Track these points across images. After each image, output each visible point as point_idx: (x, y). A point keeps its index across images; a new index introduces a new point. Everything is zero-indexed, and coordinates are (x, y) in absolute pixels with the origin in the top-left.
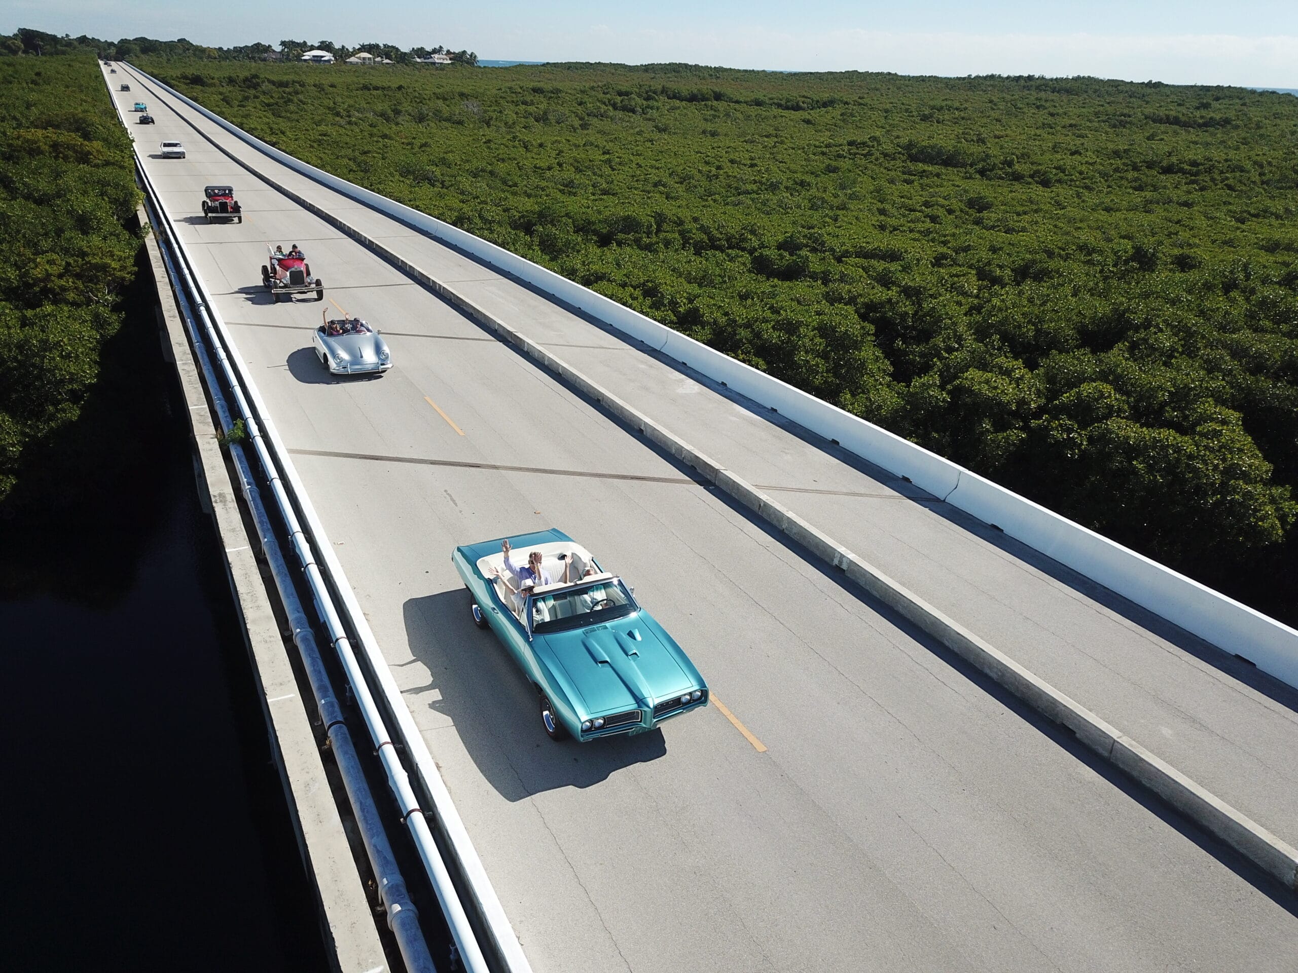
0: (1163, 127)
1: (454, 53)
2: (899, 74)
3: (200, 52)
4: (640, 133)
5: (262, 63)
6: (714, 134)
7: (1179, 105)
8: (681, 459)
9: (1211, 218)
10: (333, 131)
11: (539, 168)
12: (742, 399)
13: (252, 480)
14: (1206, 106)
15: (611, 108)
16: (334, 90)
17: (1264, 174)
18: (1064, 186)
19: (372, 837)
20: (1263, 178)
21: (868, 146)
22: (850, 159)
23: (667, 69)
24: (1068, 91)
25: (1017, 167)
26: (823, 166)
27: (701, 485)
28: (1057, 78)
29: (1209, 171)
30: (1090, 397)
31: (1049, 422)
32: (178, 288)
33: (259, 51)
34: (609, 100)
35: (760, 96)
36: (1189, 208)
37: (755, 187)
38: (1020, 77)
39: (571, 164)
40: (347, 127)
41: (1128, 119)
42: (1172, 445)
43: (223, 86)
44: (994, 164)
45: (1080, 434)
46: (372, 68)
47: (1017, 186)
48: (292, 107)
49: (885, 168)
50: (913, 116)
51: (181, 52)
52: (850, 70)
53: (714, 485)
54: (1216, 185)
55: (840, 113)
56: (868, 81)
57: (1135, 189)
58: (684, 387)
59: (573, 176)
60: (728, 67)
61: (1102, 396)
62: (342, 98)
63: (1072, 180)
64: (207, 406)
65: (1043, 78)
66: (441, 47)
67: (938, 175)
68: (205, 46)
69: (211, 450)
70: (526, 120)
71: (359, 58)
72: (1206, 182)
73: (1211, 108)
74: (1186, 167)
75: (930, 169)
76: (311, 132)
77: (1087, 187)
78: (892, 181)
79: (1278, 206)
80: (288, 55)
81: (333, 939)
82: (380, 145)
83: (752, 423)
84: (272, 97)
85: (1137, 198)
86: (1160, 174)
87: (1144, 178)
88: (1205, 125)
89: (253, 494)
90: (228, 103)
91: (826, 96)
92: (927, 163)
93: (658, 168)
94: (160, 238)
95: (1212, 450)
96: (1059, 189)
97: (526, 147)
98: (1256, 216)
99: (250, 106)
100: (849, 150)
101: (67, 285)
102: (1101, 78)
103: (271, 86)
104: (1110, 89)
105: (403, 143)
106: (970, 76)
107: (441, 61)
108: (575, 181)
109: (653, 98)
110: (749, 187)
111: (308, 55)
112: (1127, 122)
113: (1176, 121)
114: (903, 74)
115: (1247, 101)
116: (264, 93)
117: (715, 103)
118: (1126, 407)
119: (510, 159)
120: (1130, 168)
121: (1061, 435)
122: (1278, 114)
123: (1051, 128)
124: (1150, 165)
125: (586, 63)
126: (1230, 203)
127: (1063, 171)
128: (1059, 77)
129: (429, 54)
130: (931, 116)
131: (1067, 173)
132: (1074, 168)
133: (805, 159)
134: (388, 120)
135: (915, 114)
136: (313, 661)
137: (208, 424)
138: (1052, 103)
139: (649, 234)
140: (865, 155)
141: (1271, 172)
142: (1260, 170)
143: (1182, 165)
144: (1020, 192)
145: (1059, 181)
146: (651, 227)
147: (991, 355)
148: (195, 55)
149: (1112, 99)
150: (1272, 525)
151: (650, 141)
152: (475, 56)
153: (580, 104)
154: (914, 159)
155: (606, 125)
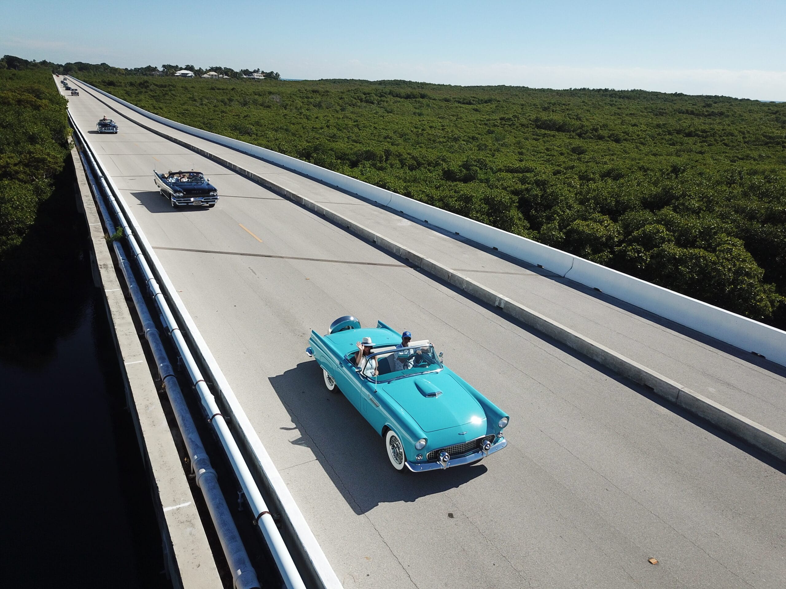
0: (685, 116)
1: (266, 73)
2: (530, 87)
3: (114, 70)
4: (376, 113)
5: (151, 77)
6: (420, 115)
7: (693, 105)
8: (399, 255)
9: (716, 160)
10: (192, 109)
11: (316, 128)
12: (437, 229)
13: (125, 258)
14: (709, 106)
15: (359, 101)
16: (194, 90)
17: (746, 138)
18: (628, 142)
19: (189, 434)
20: (745, 140)
21: (512, 120)
22: (501, 127)
23: (393, 83)
24: (629, 98)
25: (600, 131)
26: (485, 131)
27: (412, 268)
28: (622, 90)
29: (713, 135)
30: (651, 232)
31: (626, 247)
32: (88, 172)
33: (150, 70)
34: (358, 97)
35: (448, 97)
36: (702, 154)
37: (445, 140)
38: (600, 89)
39: (335, 126)
40: (200, 106)
41: (664, 111)
42: (702, 256)
43: (126, 87)
44: (587, 130)
45: (645, 254)
46: (217, 80)
47: (601, 142)
48: (167, 97)
49: (522, 132)
50: (538, 108)
51: (102, 70)
52: (501, 85)
53: (420, 268)
54: (718, 143)
55: (495, 106)
56: (512, 91)
57: (670, 145)
58: (402, 222)
59: (335, 132)
60: (429, 82)
61: (658, 231)
62: (198, 94)
63: (633, 139)
64: (100, 224)
65: (614, 90)
66: (258, 69)
67: (554, 136)
68: (116, 67)
69: (101, 244)
70: (308, 106)
71: (209, 75)
72: (712, 141)
73: (712, 107)
74: (699, 133)
75: (549, 132)
76: (178, 109)
77: (642, 143)
78: (527, 139)
79: (755, 154)
80: (167, 73)
81: (158, 487)
82: (220, 116)
83: (443, 239)
84: (156, 93)
85: (672, 149)
86: (685, 137)
87: (675, 139)
88: (709, 115)
89: (126, 265)
90: (129, 95)
91: (486, 97)
92: (547, 130)
93: (386, 130)
94: (80, 151)
95: (727, 260)
96: (625, 144)
97: (308, 119)
98: (742, 159)
99: (142, 97)
100: (501, 122)
101: (19, 170)
102: (648, 91)
103: (155, 87)
104: (653, 97)
105: (234, 115)
106: (571, 89)
107: (258, 77)
108: (337, 135)
109: (384, 96)
110: (441, 140)
111: (178, 73)
112: (663, 113)
113: (692, 113)
114: (532, 88)
115: (733, 103)
116: (151, 90)
117: (421, 100)
118: (673, 238)
119: (297, 123)
120: (667, 133)
121: (634, 254)
122: (751, 110)
123: (620, 115)
124: (678, 132)
125: (345, 79)
126: (727, 153)
127: (628, 134)
128: (623, 90)
129: (251, 73)
130: (549, 108)
131: (630, 135)
132: (634, 133)
133: (475, 127)
134: (225, 104)
135: (539, 107)
136: (157, 346)
137: (100, 232)
138: (619, 103)
139: (381, 162)
140: (510, 125)
141: (749, 137)
142: (743, 136)
143: (697, 132)
144: (602, 145)
145: (626, 140)
146: (382, 157)
147: (589, 213)
148: (111, 72)
149: (654, 102)
150: (765, 305)
151: (382, 117)
152: (279, 75)
153: (341, 98)
154: (538, 127)
155: (356, 109)
